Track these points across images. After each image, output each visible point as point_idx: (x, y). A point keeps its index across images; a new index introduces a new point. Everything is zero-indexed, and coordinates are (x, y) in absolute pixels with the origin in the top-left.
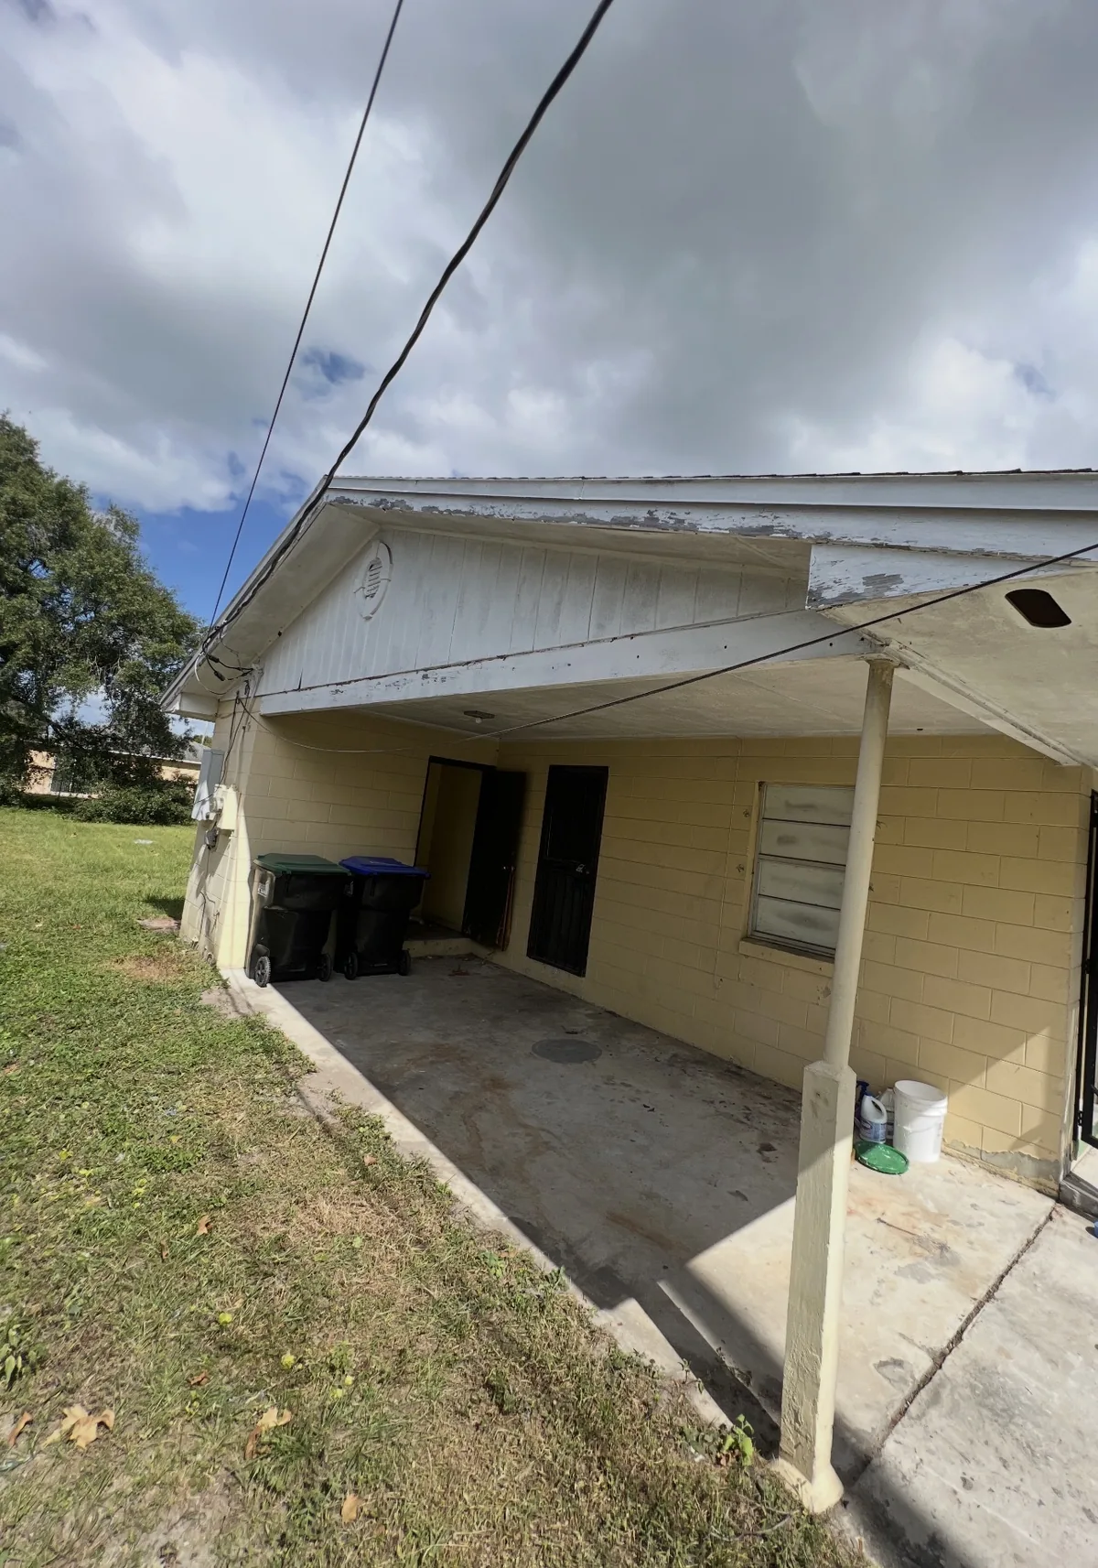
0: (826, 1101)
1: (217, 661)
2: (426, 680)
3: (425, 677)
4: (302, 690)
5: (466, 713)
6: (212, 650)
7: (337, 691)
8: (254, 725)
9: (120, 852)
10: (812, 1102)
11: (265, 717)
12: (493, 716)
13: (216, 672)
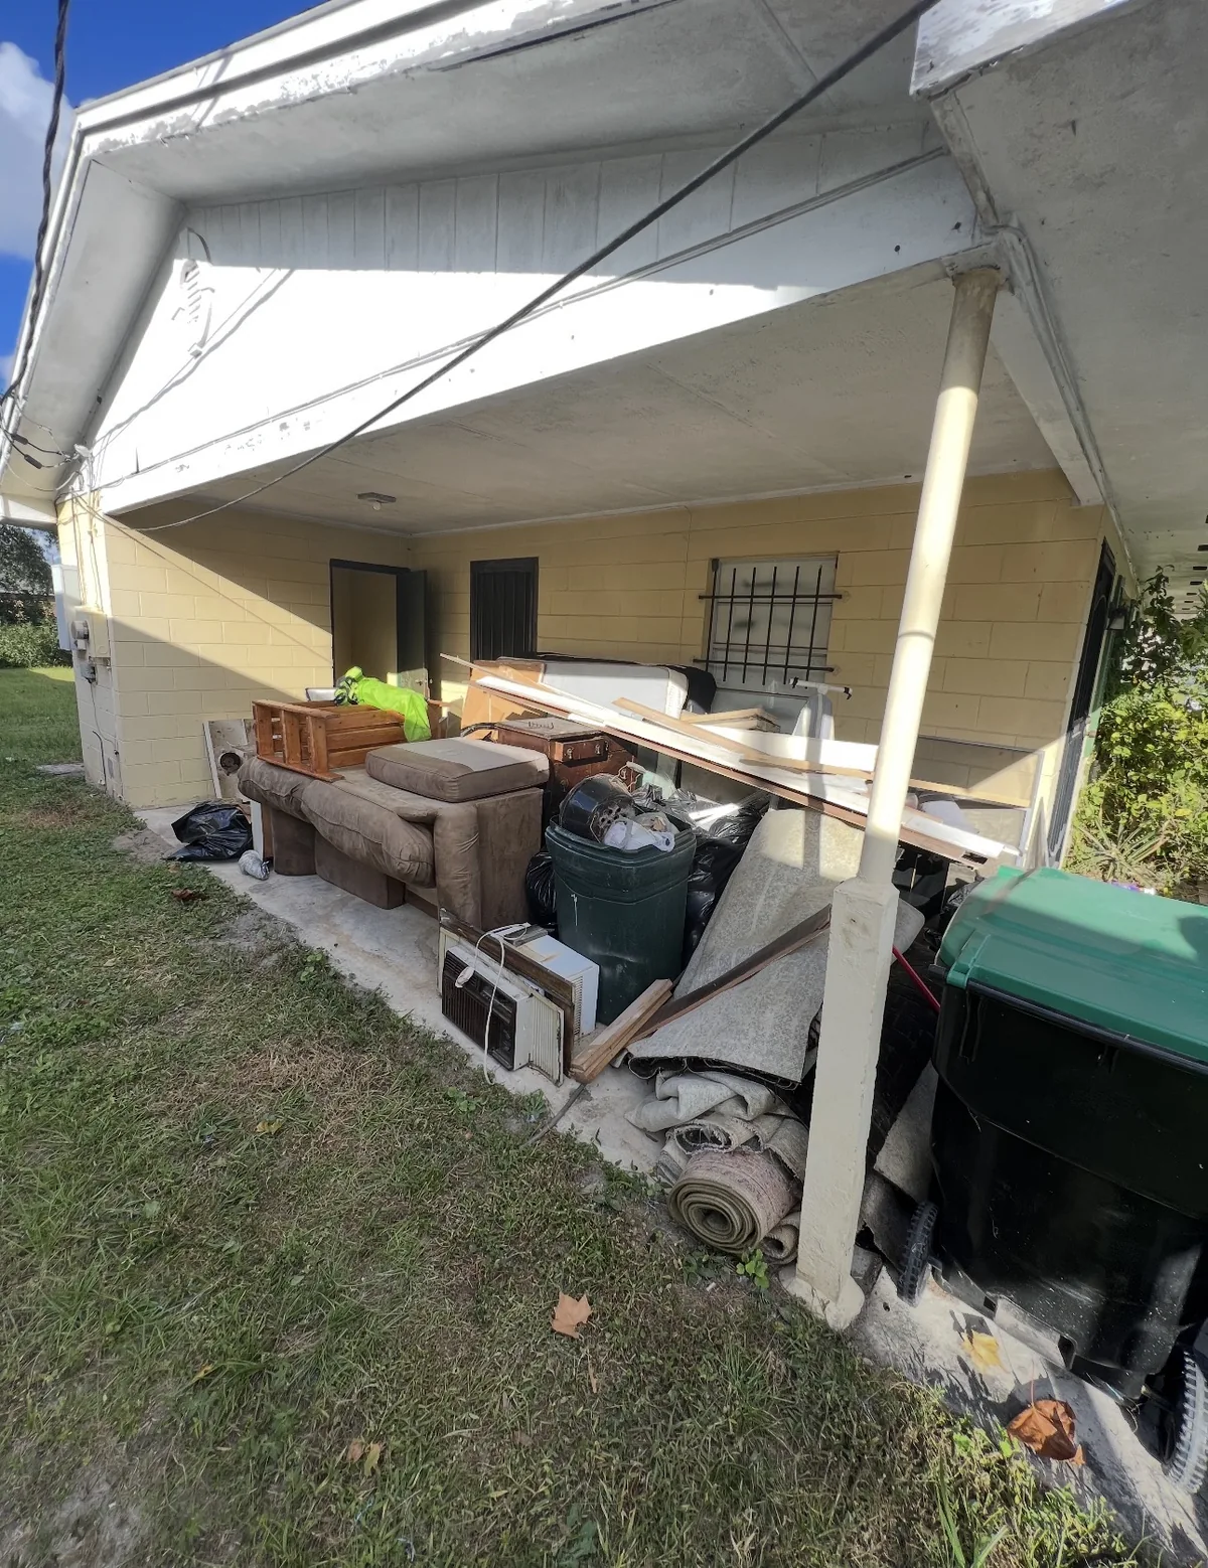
0: (865, 929)
1: (24, 441)
2: (285, 432)
3: (284, 426)
4: (144, 471)
5: (360, 496)
6: (16, 430)
7: (182, 467)
8: (100, 525)
9: (19, 698)
10: (844, 930)
11: (110, 515)
12: (392, 499)
13: (26, 456)
